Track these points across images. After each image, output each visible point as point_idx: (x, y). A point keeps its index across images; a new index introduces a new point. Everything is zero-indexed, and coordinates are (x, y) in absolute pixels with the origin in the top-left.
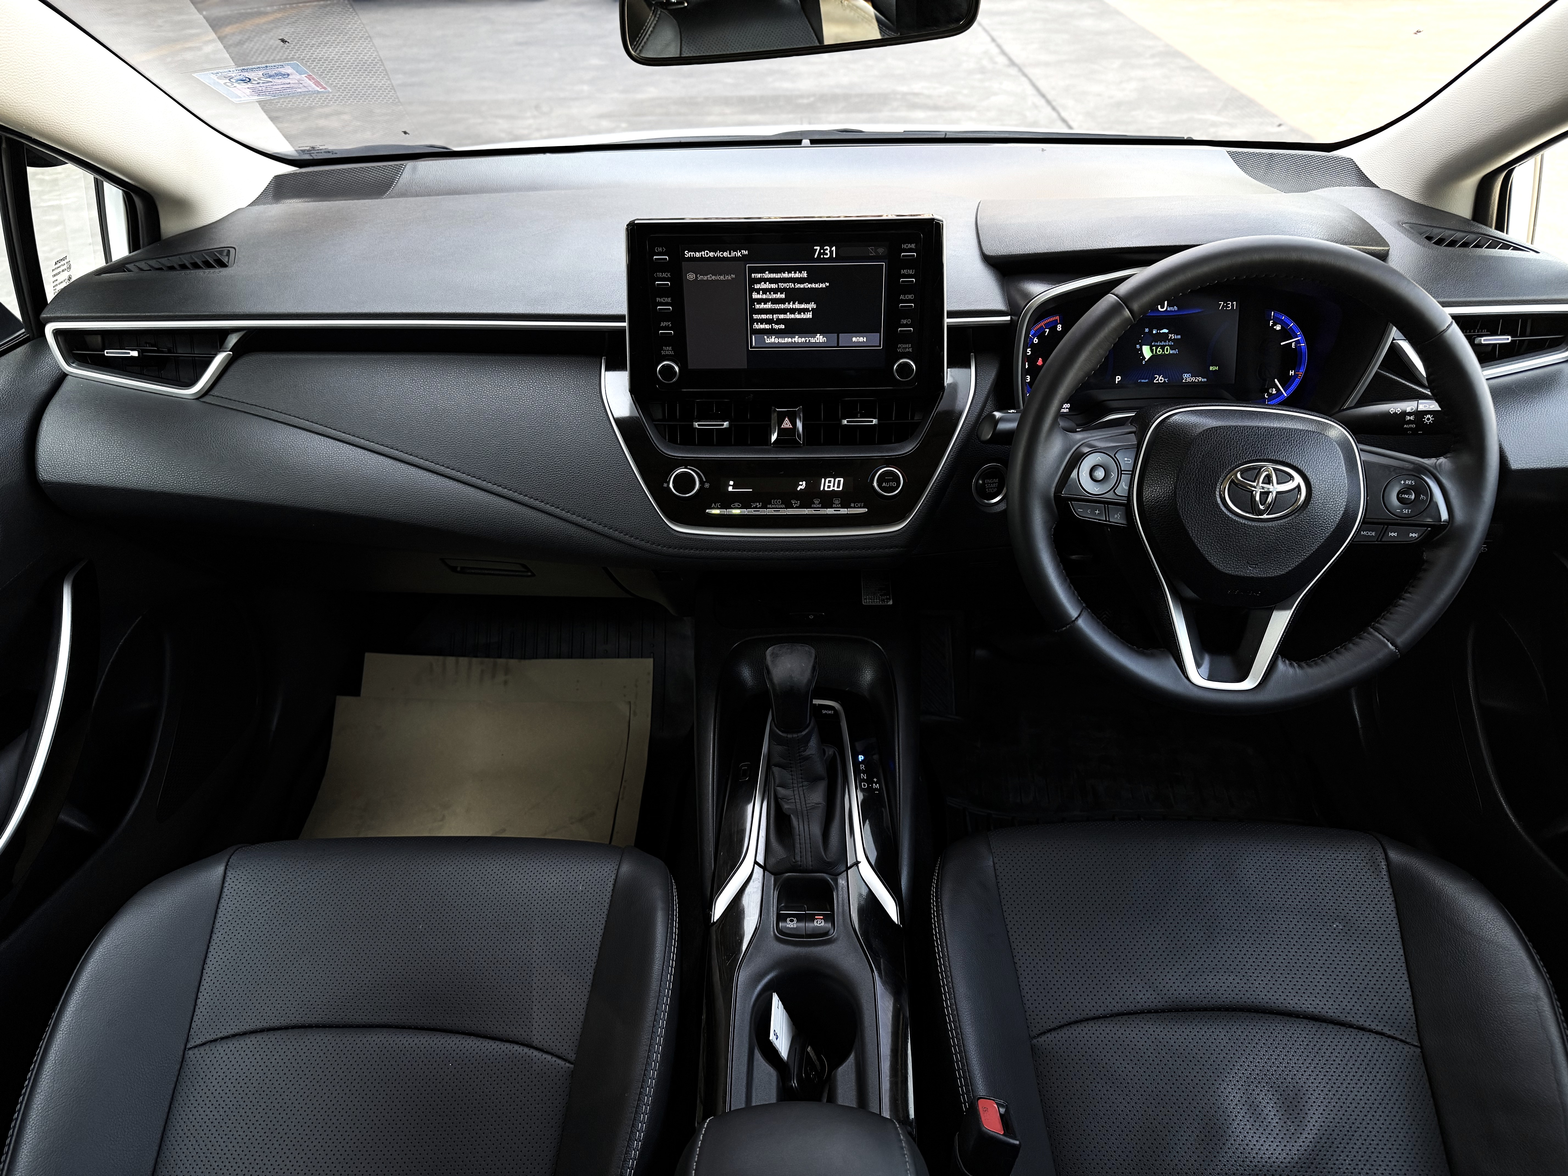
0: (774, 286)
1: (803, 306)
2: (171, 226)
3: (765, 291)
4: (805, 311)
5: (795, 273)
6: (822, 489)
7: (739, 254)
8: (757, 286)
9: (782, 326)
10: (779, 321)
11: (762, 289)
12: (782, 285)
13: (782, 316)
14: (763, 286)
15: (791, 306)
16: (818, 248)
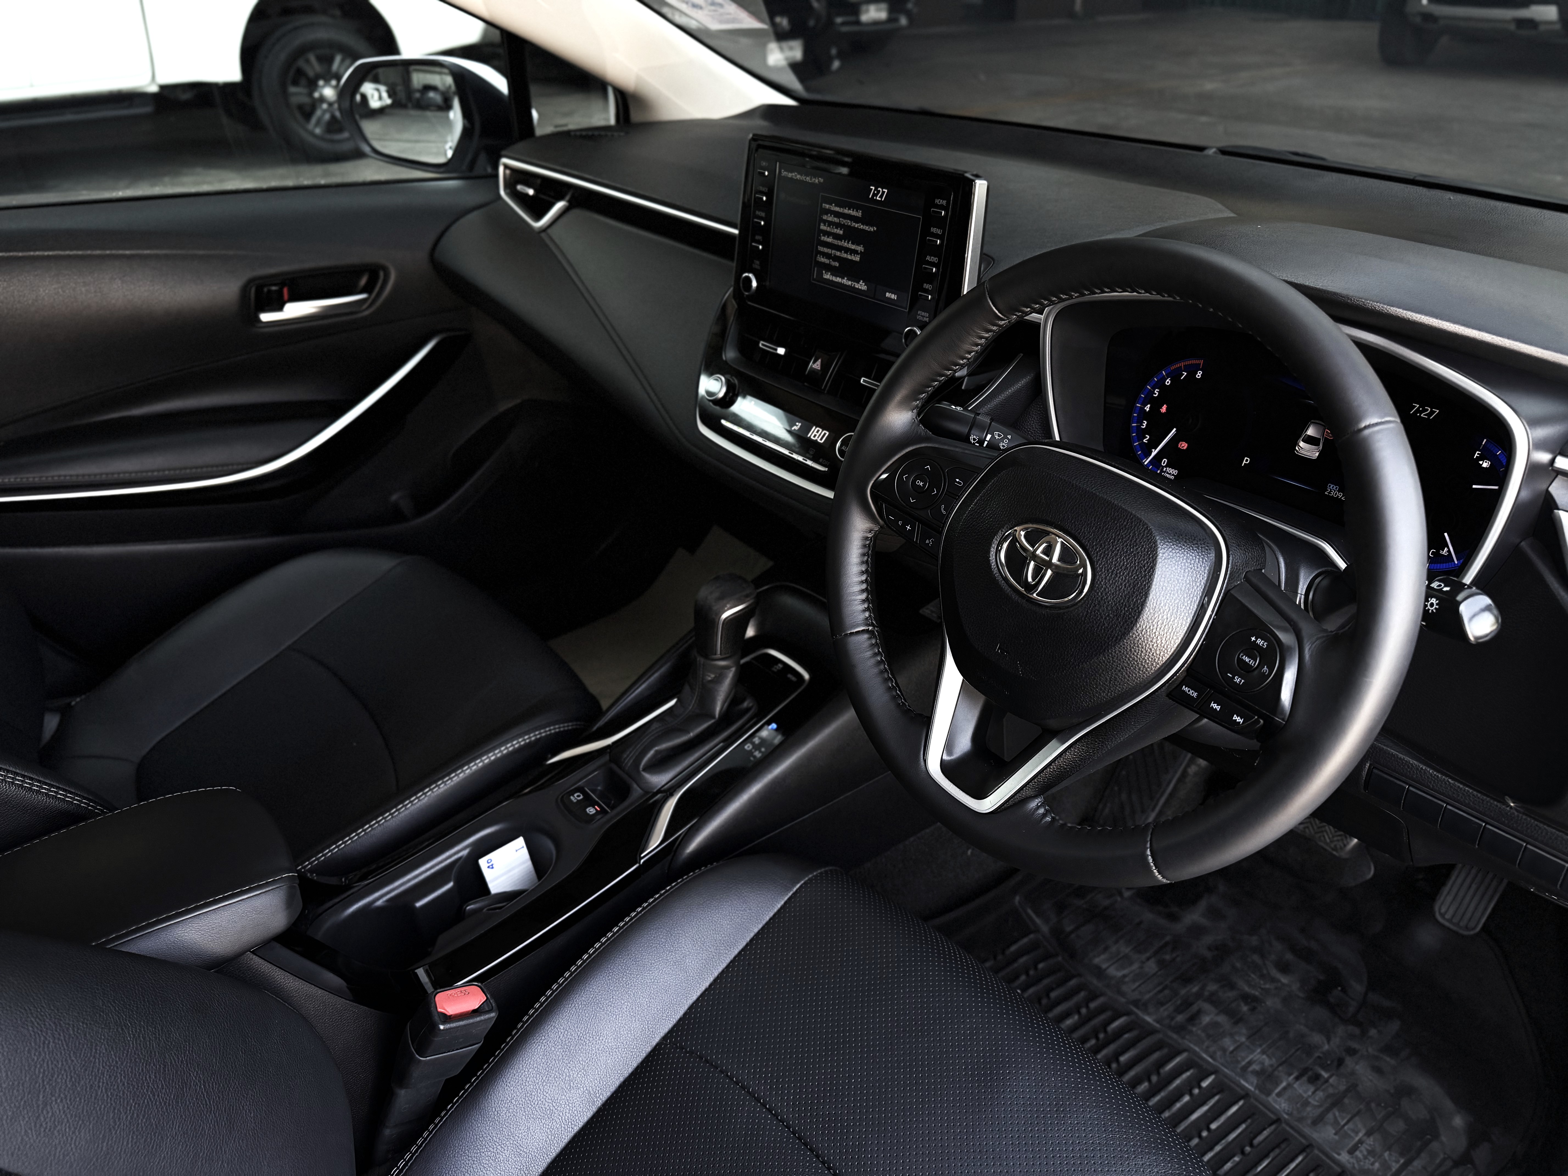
0: (836, 220)
1: (853, 247)
2: (636, 116)
3: (830, 224)
4: (854, 252)
5: (853, 210)
6: (809, 436)
7: (817, 181)
8: (825, 217)
9: (837, 264)
10: (836, 258)
11: (828, 221)
12: (843, 221)
13: (838, 254)
14: (831, 218)
15: (845, 244)
16: (873, 188)
